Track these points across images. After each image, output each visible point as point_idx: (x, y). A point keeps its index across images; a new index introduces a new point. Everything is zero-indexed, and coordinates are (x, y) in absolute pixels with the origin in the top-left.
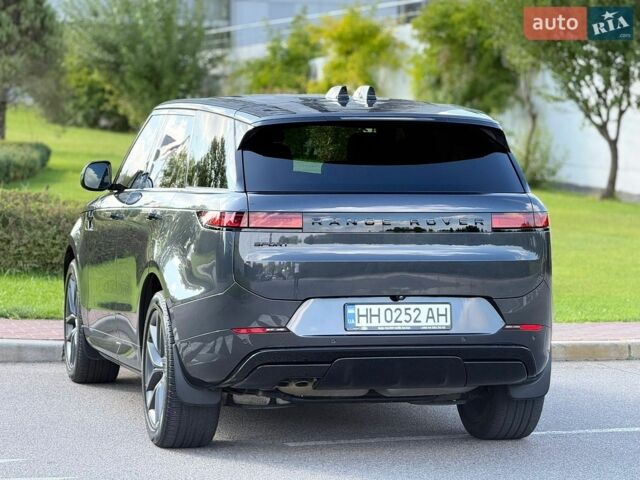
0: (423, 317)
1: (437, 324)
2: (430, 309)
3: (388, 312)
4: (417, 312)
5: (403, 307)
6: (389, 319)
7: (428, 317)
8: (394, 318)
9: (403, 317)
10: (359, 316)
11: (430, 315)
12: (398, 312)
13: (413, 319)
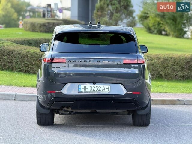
0: (101, 89)
1: (106, 91)
2: (104, 87)
3: (91, 88)
4: (100, 88)
5: (95, 86)
6: (91, 89)
7: (103, 89)
8: (93, 89)
9: (95, 89)
10: (82, 88)
11: (104, 89)
12: (94, 88)
13: (98, 89)
